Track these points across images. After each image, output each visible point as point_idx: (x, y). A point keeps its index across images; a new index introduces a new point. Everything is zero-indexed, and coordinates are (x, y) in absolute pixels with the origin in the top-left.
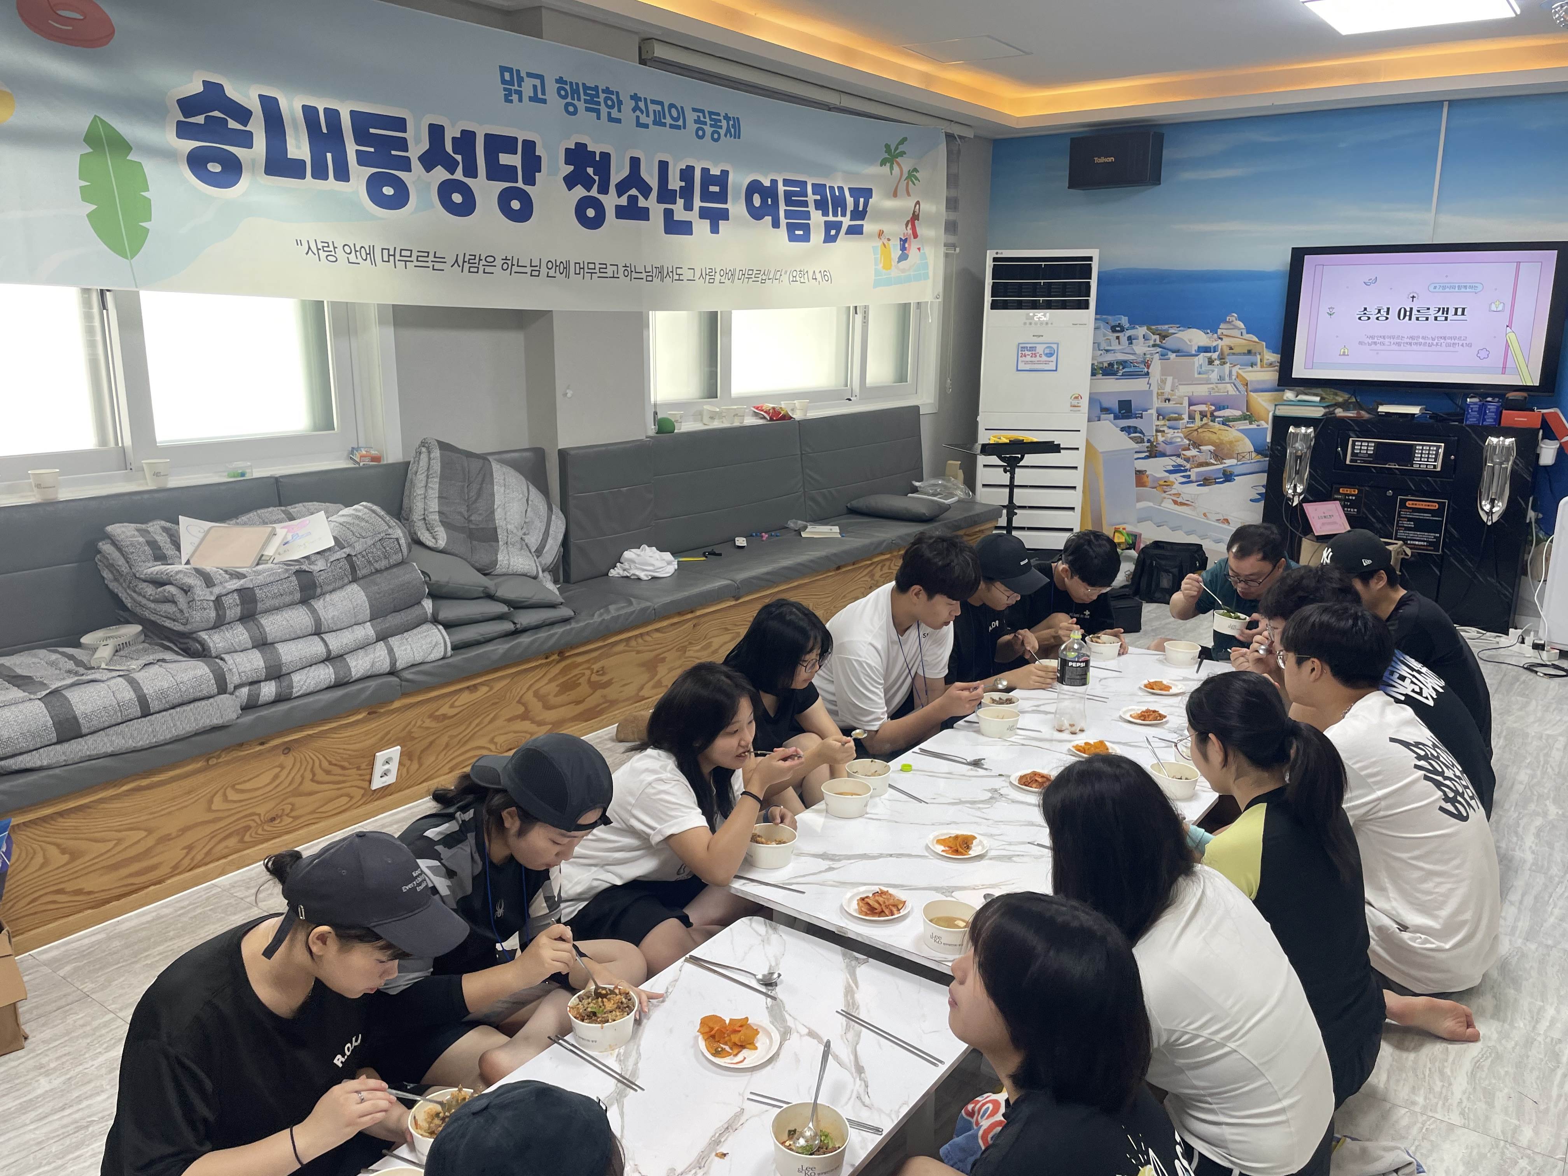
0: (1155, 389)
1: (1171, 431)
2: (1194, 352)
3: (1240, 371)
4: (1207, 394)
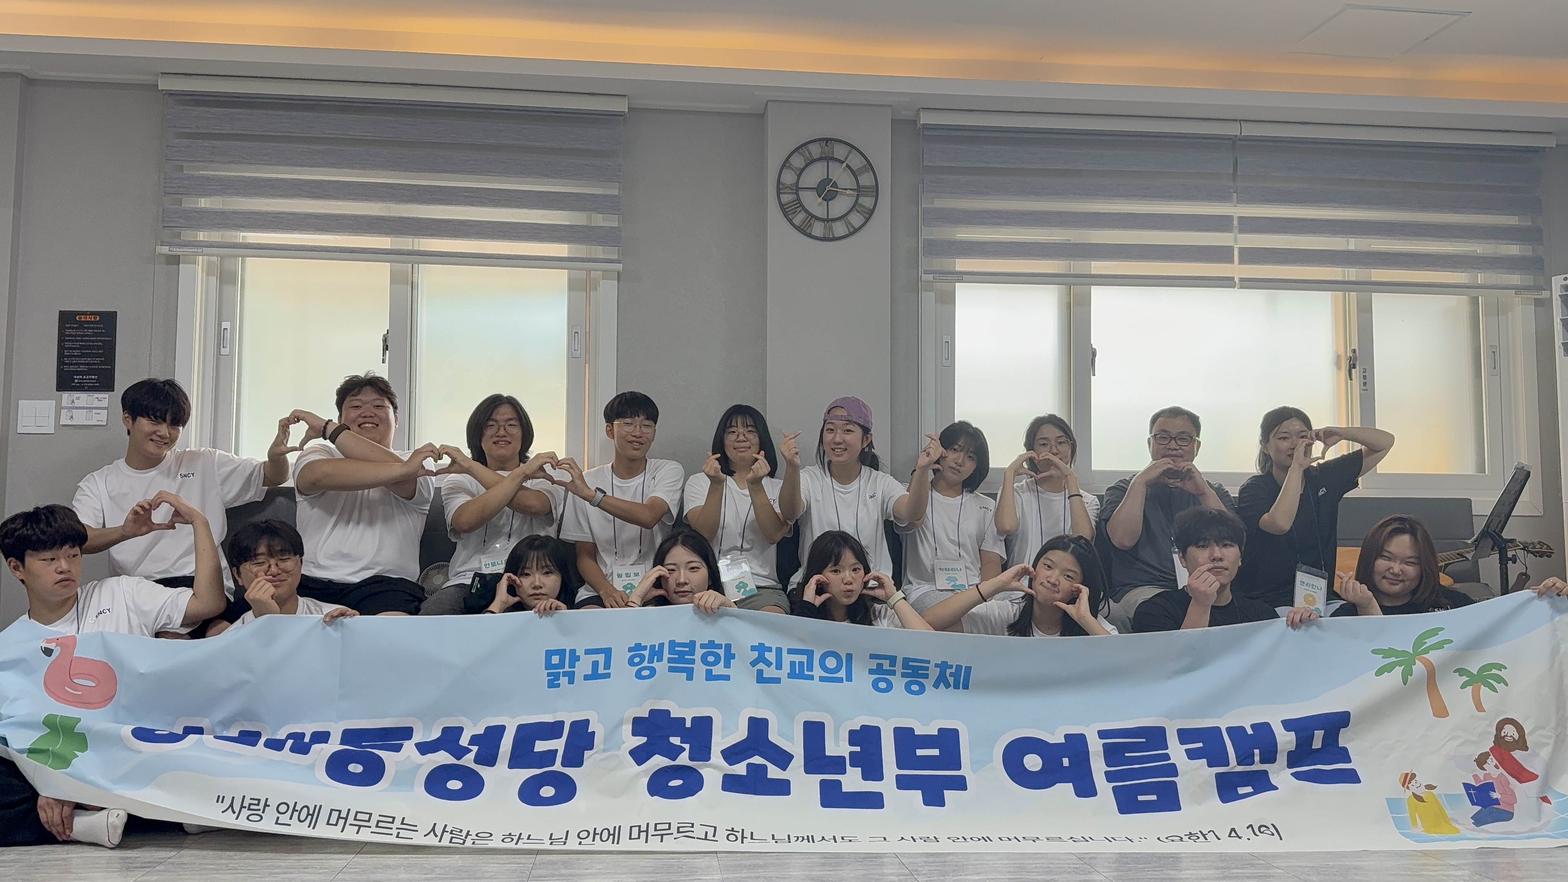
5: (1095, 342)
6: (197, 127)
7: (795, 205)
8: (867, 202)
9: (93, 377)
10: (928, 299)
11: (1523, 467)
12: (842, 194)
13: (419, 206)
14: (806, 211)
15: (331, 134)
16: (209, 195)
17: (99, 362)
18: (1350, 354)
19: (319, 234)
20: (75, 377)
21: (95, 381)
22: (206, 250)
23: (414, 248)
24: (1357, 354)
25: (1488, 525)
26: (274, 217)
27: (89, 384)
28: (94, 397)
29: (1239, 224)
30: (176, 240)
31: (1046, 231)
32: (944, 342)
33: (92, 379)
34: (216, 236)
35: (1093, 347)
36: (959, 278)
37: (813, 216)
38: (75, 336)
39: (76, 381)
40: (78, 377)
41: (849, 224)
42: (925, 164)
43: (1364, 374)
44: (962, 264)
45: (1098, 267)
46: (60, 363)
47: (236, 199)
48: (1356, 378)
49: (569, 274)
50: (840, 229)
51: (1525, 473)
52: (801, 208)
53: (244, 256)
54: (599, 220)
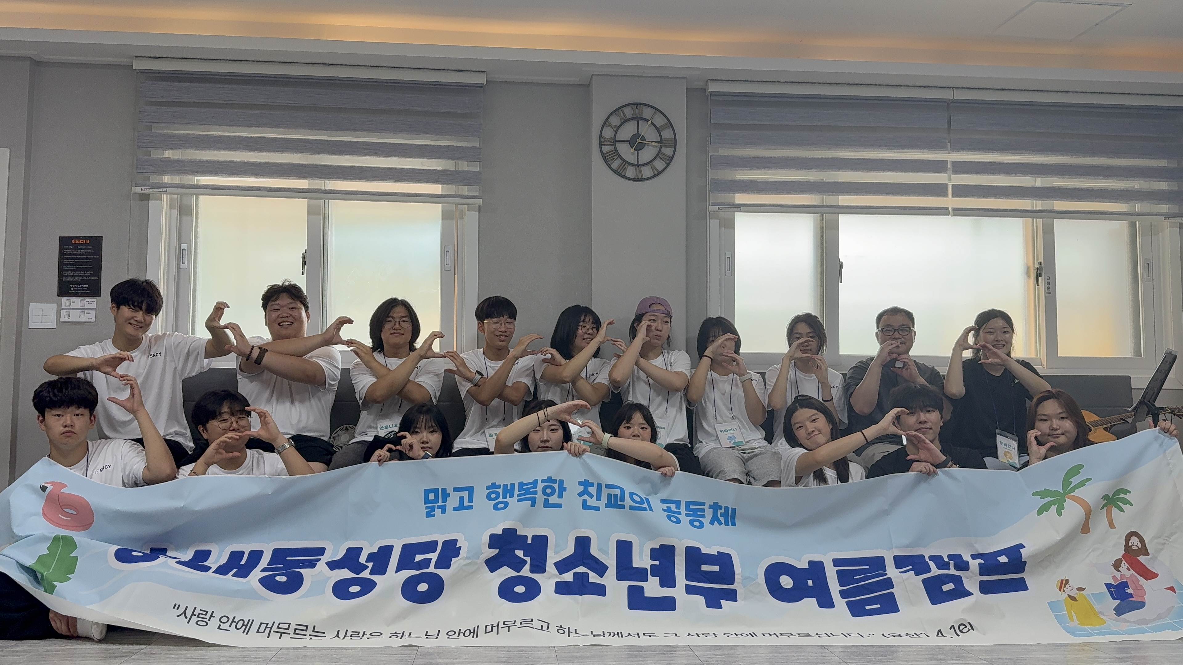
5: (842, 257)
6: (162, 97)
7: (613, 154)
8: (668, 151)
9: (85, 286)
10: (714, 224)
11: (1171, 352)
12: (648, 145)
13: (329, 156)
14: (622, 159)
15: (264, 102)
16: (172, 148)
17: (89, 274)
18: (1037, 266)
19: (255, 178)
20: (71, 286)
21: (87, 289)
22: (169, 190)
23: (326, 188)
24: (1043, 265)
25: (1144, 397)
26: (220, 165)
27: (82, 291)
28: (86, 301)
29: (953, 166)
30: (147, 183)
31: (804, 172)
32: (726, 258)
33: (84, 287)
34: (176, 179)
35: (841, 261)
36: (738, 209)
37: (626, 162)
38: (71, 255)
39: (72, 289)
40: (74, 286)
41: (654, 168)
42: (712, 122)
43: (1049, 281)
44: (740, 198)
45: (844, 200)
46: (60, 275)
47: (191, 151)
48: (1042, 285)
49: (442, 207)
50: (647, 172)
51: (1173, 356)
52: (617, 156)
53: (198, 195)
54: (465, 166)
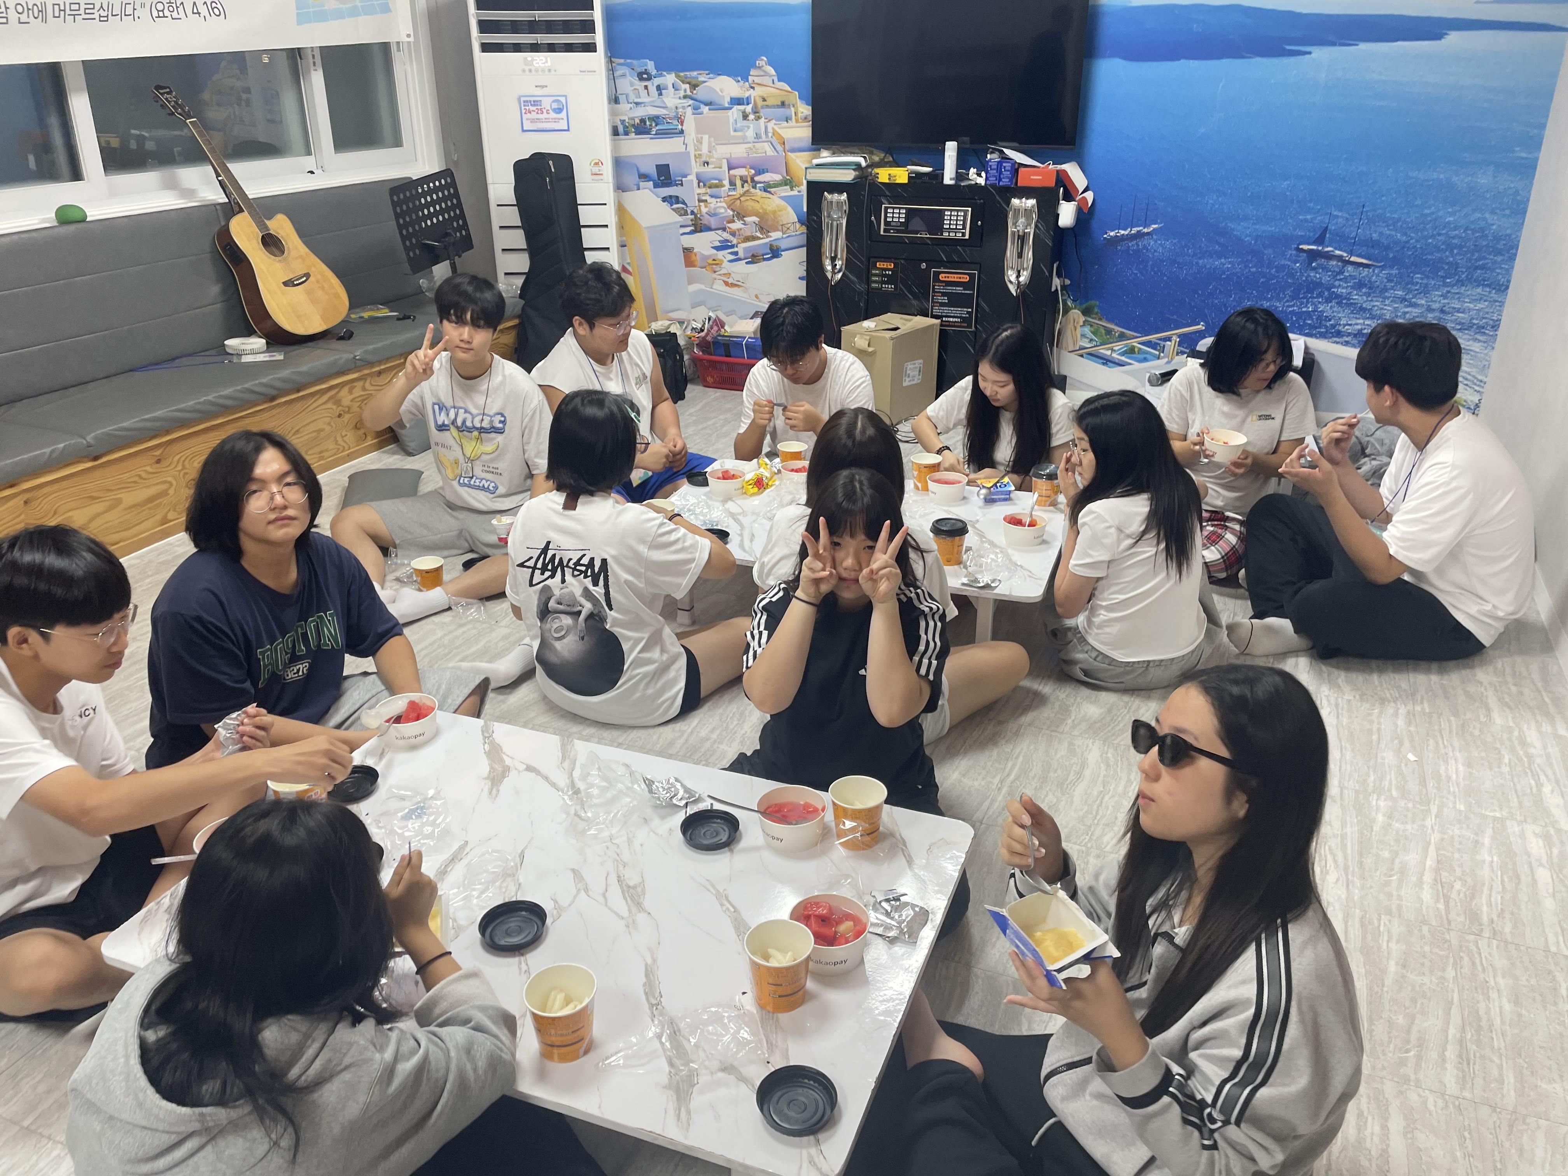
0: (691, 149)
1: (714, 200)
2: (727, 105)
3: (776, 128)
4: (745, 155)
